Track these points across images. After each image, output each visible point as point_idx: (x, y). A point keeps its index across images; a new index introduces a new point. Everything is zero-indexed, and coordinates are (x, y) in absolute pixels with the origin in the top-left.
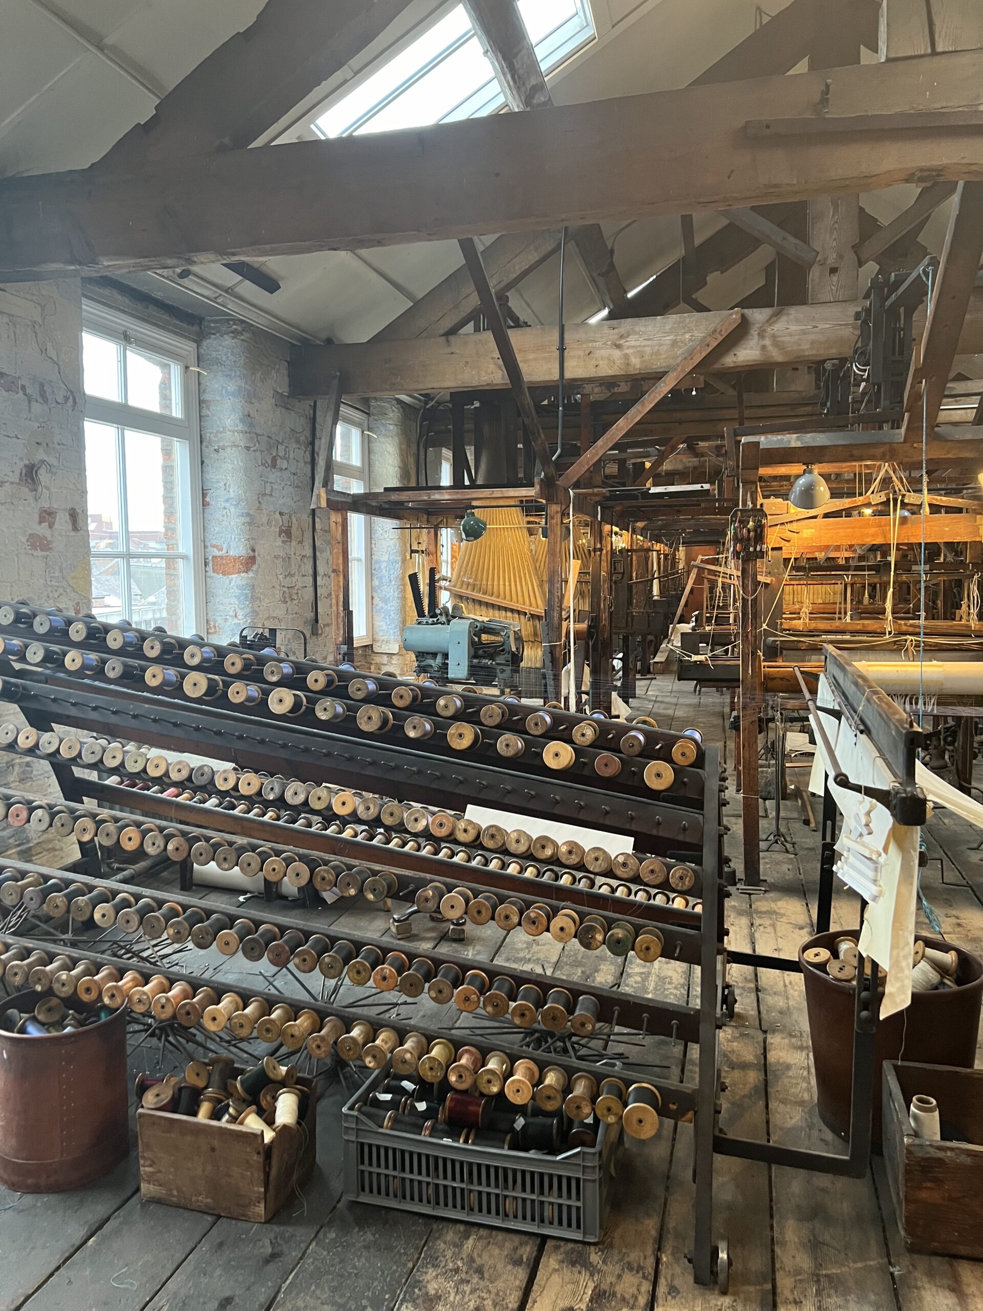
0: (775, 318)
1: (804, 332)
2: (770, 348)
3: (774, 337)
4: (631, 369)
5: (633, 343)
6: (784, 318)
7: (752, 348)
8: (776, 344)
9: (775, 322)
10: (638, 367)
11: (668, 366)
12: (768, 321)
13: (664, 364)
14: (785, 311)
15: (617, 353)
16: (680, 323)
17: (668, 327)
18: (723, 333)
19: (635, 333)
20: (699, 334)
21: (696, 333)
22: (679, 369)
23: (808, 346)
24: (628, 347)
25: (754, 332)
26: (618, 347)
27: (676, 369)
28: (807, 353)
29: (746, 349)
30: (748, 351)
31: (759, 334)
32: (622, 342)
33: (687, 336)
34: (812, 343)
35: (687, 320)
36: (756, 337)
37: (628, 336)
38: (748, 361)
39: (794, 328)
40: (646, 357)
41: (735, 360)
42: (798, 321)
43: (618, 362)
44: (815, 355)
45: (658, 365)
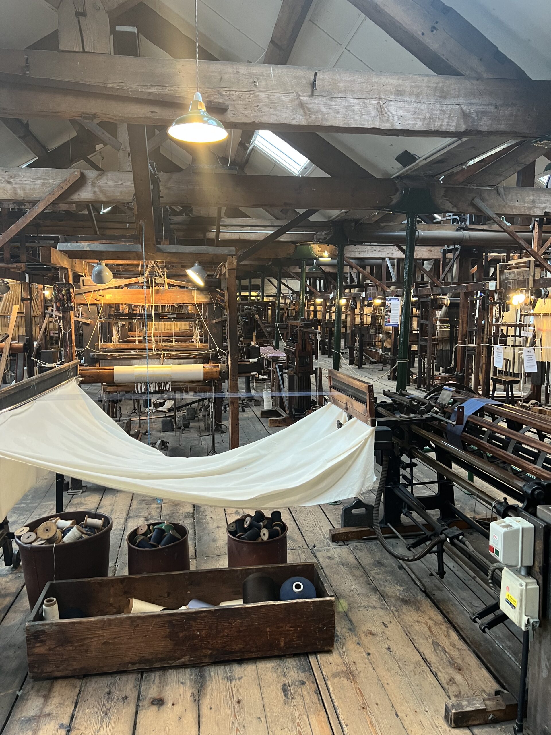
0: (100, 177)
1: (116, 186)
2: (98, 193)
3: (100, 187)
4: (18, 196)
5: (18, 182)
6: (105, 177)
7: (88, 192)
8: (102, 191)
9: (101, 179)
10: (22, 195)
11: (40, 197)
12: (97, 178)
13: (38, 196)
14: (106, 174)
15: (8, 186)
16: (46, 173)
17: (39, 175)
18: (70, 182)
19: (19, 176)
20: (58, 181)
21: (56, 180)
22: (46, 200)
23: (119, 194)
24: (16, 184)
25: (89, 183)
26: (9, 183)
27: (44, 199)
28: (118, 198)
29: (85, 192)
30: (86, 194)
31: (92, 185)
32: (11, 180)
33: (51, 181)
34: (121, 192)
35: (50, 172)
36: (90, 186)
37: (15, 177)
38: (87, 199)
39: (110, 183)
40: (27, 191)
41: (79, 197)
42: (112, 180)
43: (9, 192)
44: (123, 199)
45: (36, 195)
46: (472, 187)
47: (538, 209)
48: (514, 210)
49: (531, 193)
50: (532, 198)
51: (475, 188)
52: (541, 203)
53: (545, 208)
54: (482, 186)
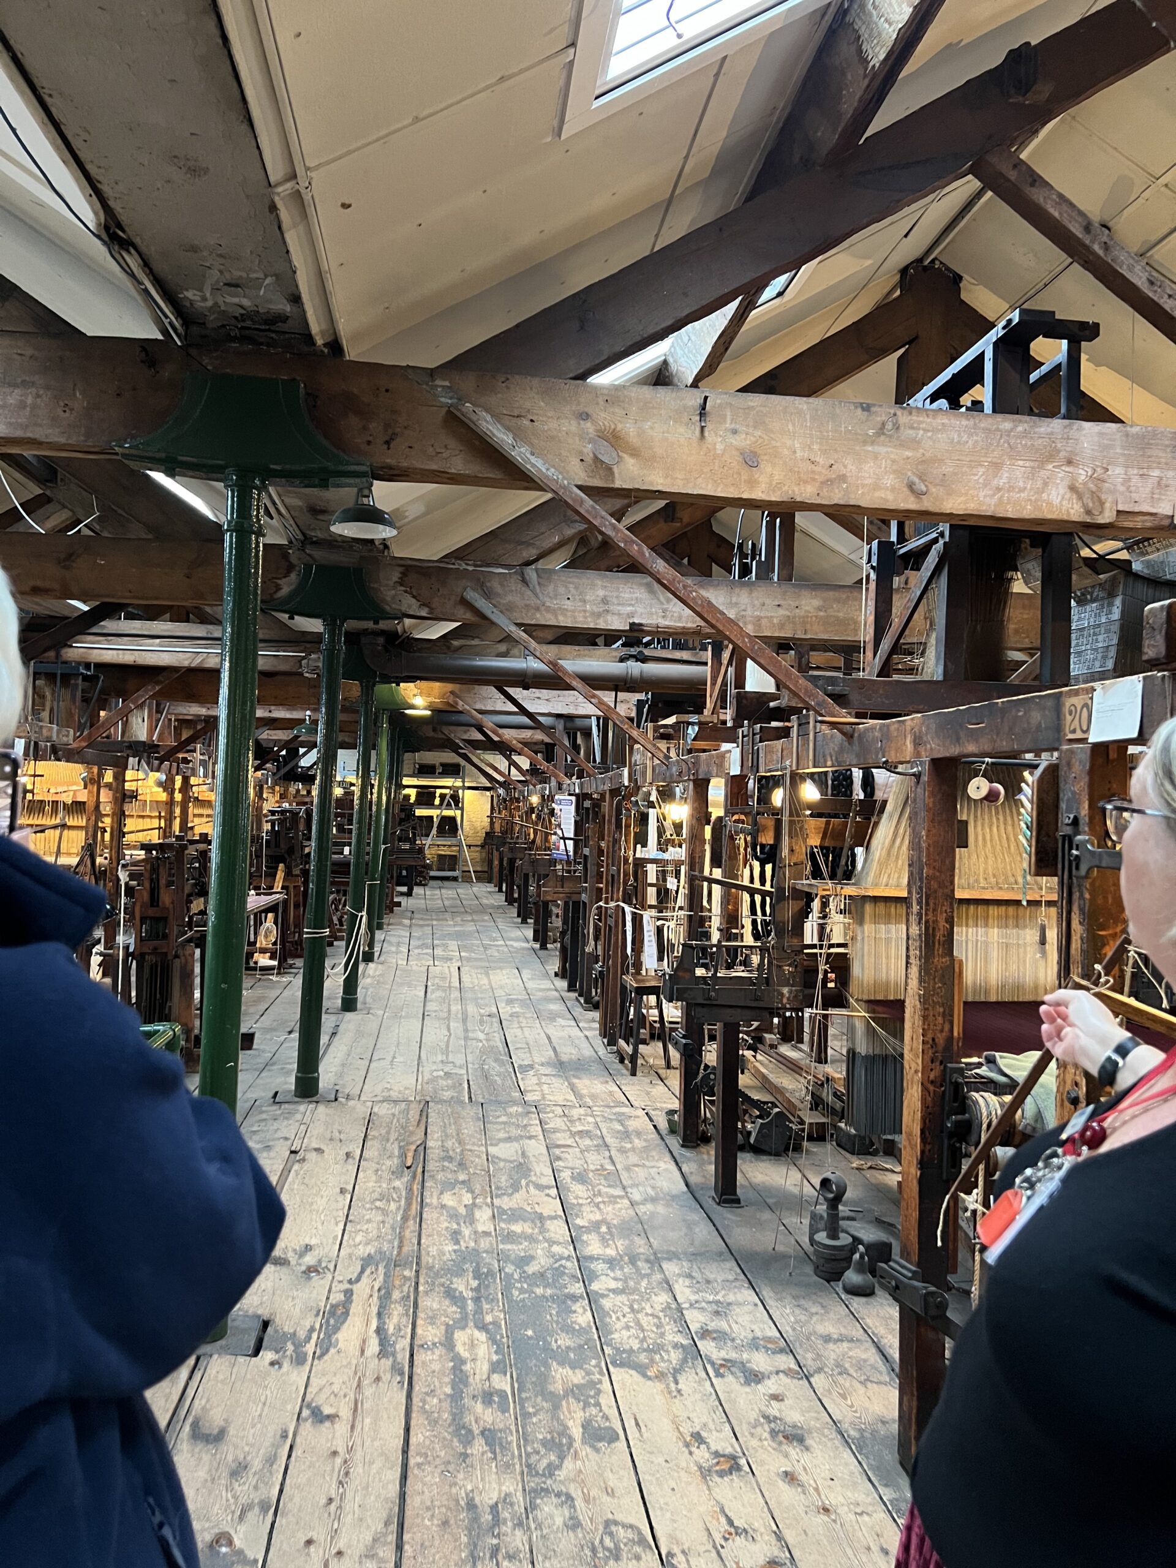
46: (465, 567)
47: (616, 617)
48: (561, 618)
49: (599, 582)
50: (601, 593)
51: (471, 568)
52: (623, 605)
53: (631, 615)
54: (488, 565)
